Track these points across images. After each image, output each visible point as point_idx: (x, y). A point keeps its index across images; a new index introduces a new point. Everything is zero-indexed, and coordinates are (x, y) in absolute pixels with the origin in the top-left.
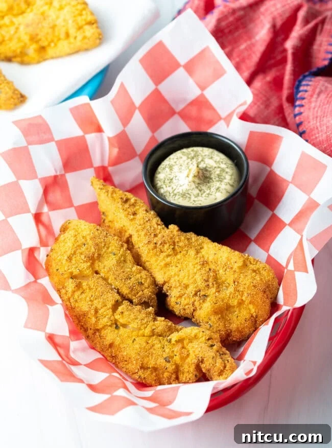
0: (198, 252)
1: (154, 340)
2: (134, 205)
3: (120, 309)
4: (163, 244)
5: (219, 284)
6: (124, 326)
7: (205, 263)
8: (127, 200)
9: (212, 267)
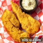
0: (27, 18)
1: (18, 35)
2: (17, 7)
3: (13, 28)
4: (22, 16)
5: (30, 25)
6: (13, 31)
7: (28, 20)
8: (16, 6)
9: (30, 21)
